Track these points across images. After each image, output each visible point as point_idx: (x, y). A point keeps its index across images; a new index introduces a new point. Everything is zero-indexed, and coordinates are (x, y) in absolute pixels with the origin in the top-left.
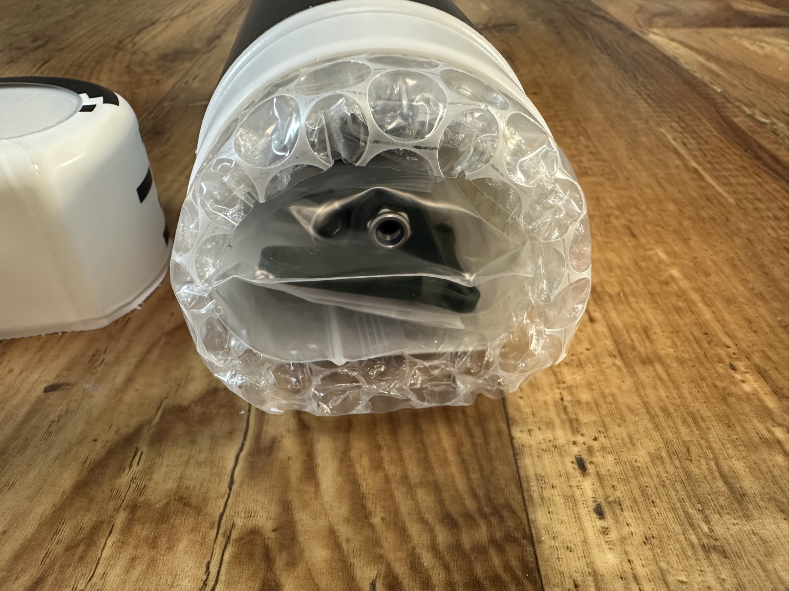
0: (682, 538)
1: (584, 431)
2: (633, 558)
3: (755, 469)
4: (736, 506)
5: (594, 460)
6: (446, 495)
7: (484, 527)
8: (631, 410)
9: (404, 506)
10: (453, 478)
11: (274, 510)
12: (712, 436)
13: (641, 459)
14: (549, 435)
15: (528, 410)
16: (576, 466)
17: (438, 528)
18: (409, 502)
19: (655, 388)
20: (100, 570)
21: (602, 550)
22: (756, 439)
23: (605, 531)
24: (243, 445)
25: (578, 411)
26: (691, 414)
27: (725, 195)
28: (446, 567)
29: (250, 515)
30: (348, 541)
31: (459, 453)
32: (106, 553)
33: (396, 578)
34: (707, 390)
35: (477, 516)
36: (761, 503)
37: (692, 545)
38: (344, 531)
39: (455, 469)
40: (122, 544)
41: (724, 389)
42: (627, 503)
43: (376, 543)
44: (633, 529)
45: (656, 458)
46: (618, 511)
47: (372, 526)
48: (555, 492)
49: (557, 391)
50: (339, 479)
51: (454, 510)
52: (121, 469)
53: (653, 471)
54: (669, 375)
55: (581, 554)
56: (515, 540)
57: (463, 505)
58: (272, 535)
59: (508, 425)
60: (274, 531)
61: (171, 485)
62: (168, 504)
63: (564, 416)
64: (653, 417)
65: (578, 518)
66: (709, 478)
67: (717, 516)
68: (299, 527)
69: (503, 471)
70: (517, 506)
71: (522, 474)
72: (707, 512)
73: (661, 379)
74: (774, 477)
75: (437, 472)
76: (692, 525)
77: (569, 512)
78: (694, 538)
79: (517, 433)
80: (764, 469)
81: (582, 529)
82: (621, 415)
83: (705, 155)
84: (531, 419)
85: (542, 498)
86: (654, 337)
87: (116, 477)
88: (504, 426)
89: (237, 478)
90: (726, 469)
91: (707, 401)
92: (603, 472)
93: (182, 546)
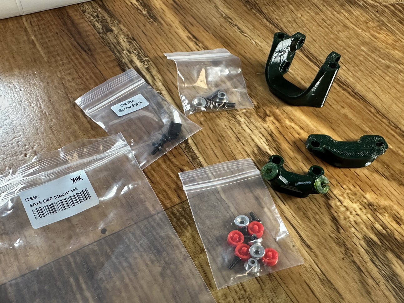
27: (44, 55)
83: (40, 29)
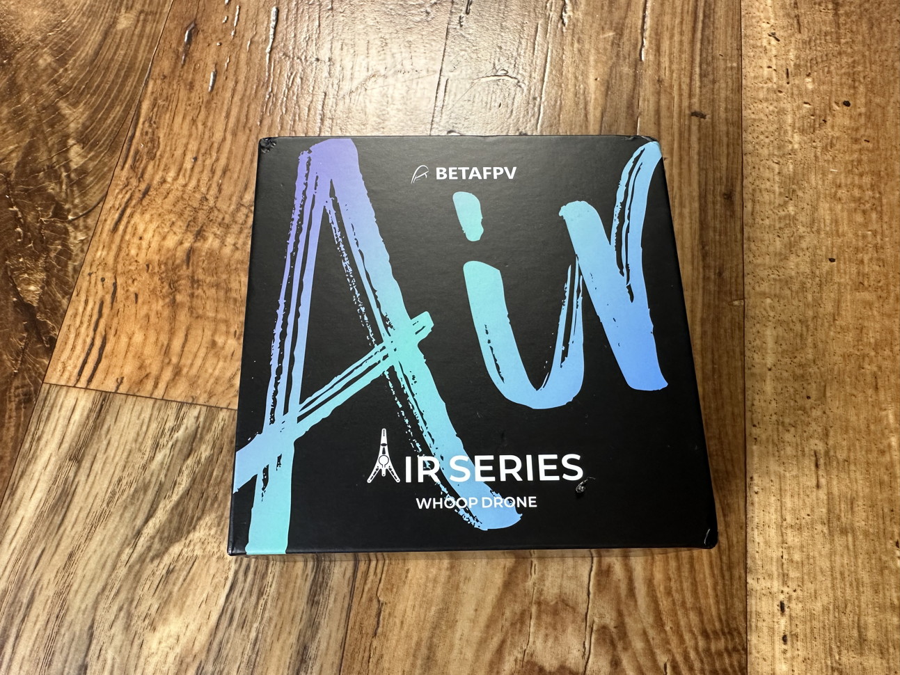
0: (823, 661)
1: (790, 583)
2: (795, 669)
3: (878, 625)
4: (858, 647)
5: (791, 605)
6: (705, 618)
7: (723, 640)
8: (822, 572)
9: (682, 623)
10: (710, 607)
11: (614, 614)
12: (863, 598)
13: (817, 609)
14: (769, 585)
15: (759, 563)
16: (779, 608)
17: (699, 638)
18: (685, 619)
19: (842, 556)
20: (531, 640)
21: (781, 663)
22: (888, 604)
23: (785, 652)
24: (592, 567)
25: (790, 568)
26: (857, 580)
28: (702, 661)
29: (601, 617)
30: (653, 639)
31: (715, 589)
32: (532, 630)
33: (677, 663)
34: (873, 561)
35: (720, 634)
36: (873, 647)
37: (827, 666)
38: (652, 633)
39: (712, 601)
40: (538, 625)
41: (885, 563)
42: (801, 637)
43: (668, 643)
44: (800, 653)
45: (826, 609)
46: (795, 641)
47: (665, 632)
48: (764, 624)
49: (781, 549)
50: (647, 599)
51: (709, 628)
52: (526, 576)
53: (821, 618)
54: (854, 545)
55: (769, 663)
56: (738, 651)
57: (714, 625)
58: (613, 630)
59: (746, 572)
60: (615, 627)
61: (556, 591)
62: (557, 603)
63: (781, 571)
64: (833, 579)
65: (773, 642)
66: (850, 627)
67: (846, 651)
68: (628, 627)
69: (738, 605)
70: (742, 631)
71: (748, 610)
72: (842, 648)
73: (848, 549)
74: (887, 631)
75: (702, 601)
76: (831, 655)
77: (769, 638)
78: (829, 662)
79: (749, 580)
80: (884, 625)
81: (773, 649)
82: (815, 575)
84: (761, 571)
85: (757, 626)
86: (856, 509)
87: (526, 582)
88: (743, 575)
89: (591, 591)
90: (862, 622)
91: (871, 571)
92: (794, 615)
93: (570, 630)
